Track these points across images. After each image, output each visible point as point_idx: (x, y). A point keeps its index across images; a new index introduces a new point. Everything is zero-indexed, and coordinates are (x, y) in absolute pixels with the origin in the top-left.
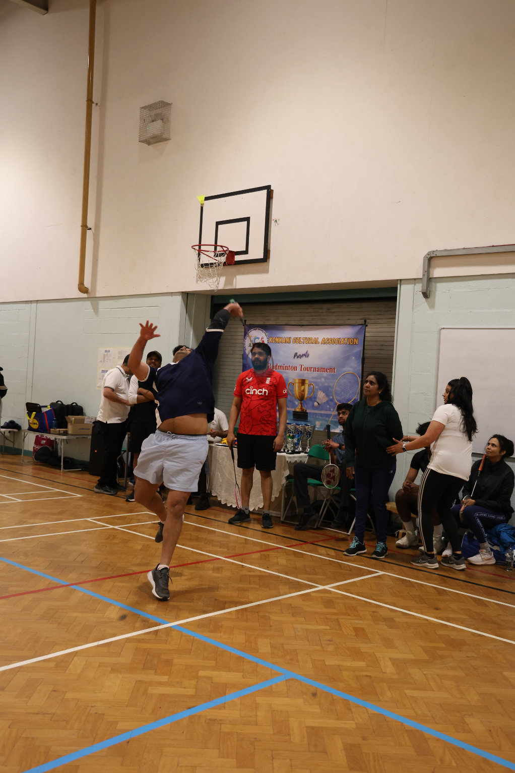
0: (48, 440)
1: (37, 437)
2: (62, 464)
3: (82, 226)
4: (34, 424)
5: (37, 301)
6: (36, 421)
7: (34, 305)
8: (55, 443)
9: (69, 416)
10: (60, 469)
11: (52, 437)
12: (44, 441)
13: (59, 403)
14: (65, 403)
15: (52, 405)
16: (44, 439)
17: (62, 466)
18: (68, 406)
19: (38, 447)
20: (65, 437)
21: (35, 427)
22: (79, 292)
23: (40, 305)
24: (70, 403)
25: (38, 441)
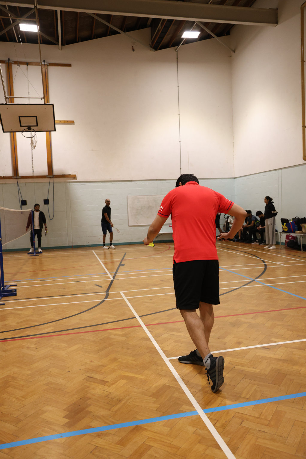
0: (293, 237)
1: (287, 235)
2: (302, 248)
3: (302, 127)
4: (285, 229)
5: (281, 169)
6: (286, 227)
7: (280, 171)
8: (296, 238)
9: (302, 224)
10: (301, 250)
11: (294, 235)
12: (291, 237)
13: (297, 218)
14: (300, 218)
15: (293, 219)
16: (290, 236)
17: (302, 249)
18: (302, 219)
19: (288, 240)
20: (302, 235)
21: (286, 230)
22: (303, 160)
23: (283, 170)
24: (303, 217)
25: (287, 237)
